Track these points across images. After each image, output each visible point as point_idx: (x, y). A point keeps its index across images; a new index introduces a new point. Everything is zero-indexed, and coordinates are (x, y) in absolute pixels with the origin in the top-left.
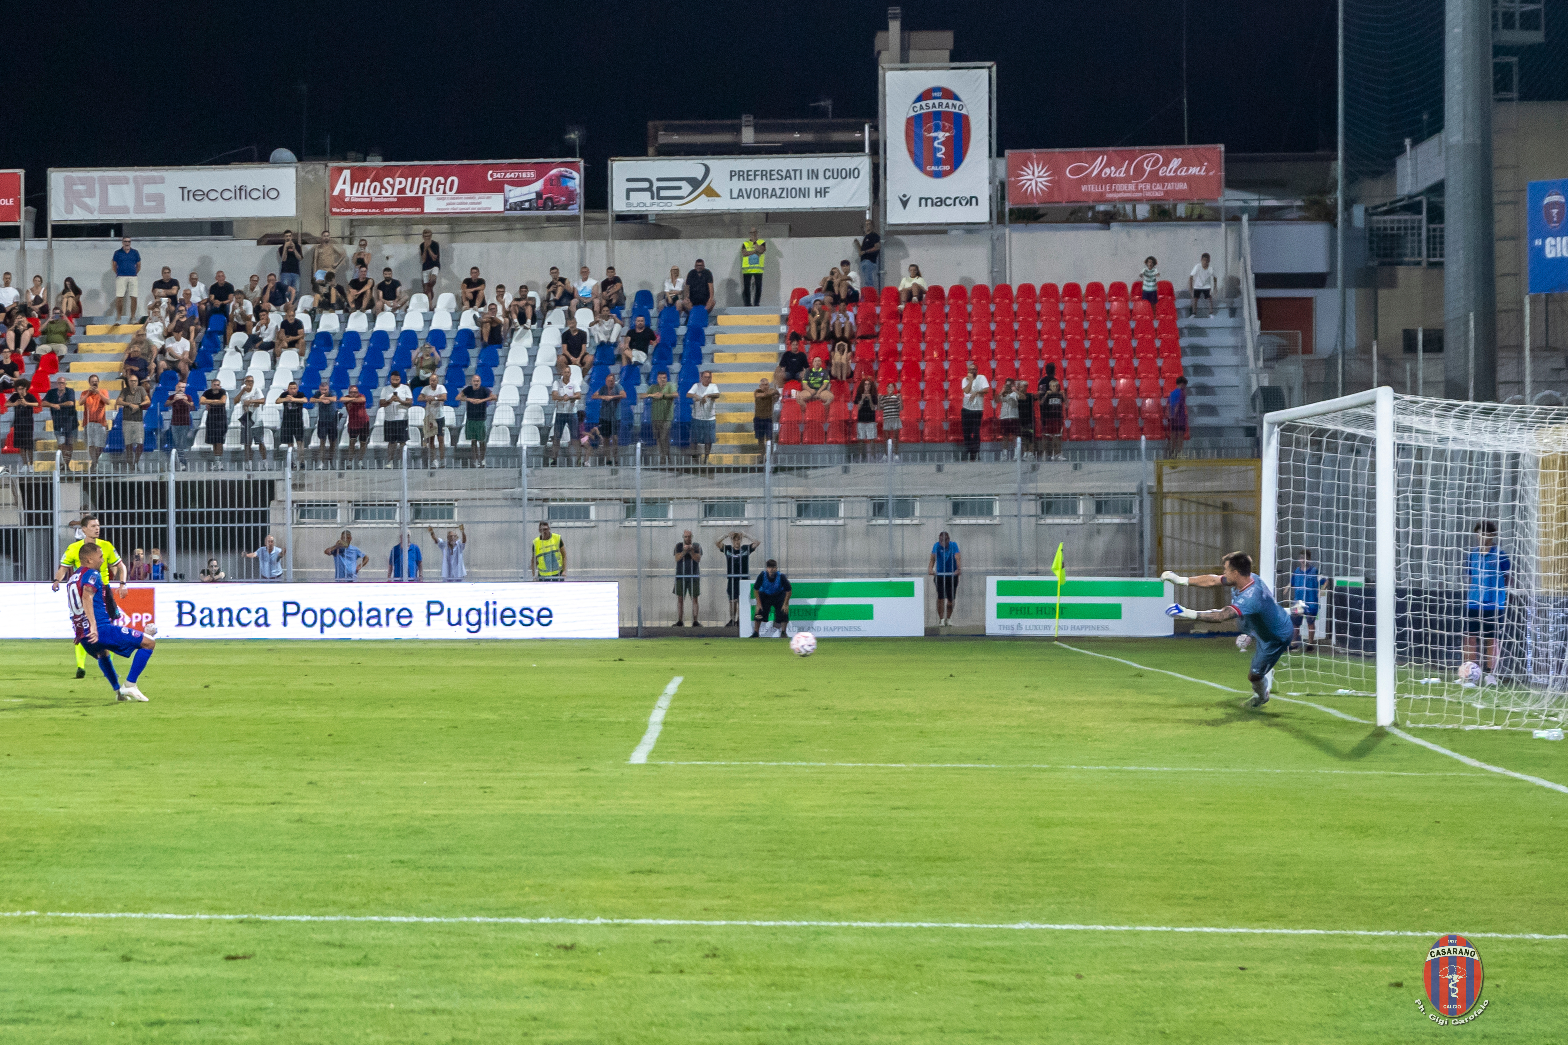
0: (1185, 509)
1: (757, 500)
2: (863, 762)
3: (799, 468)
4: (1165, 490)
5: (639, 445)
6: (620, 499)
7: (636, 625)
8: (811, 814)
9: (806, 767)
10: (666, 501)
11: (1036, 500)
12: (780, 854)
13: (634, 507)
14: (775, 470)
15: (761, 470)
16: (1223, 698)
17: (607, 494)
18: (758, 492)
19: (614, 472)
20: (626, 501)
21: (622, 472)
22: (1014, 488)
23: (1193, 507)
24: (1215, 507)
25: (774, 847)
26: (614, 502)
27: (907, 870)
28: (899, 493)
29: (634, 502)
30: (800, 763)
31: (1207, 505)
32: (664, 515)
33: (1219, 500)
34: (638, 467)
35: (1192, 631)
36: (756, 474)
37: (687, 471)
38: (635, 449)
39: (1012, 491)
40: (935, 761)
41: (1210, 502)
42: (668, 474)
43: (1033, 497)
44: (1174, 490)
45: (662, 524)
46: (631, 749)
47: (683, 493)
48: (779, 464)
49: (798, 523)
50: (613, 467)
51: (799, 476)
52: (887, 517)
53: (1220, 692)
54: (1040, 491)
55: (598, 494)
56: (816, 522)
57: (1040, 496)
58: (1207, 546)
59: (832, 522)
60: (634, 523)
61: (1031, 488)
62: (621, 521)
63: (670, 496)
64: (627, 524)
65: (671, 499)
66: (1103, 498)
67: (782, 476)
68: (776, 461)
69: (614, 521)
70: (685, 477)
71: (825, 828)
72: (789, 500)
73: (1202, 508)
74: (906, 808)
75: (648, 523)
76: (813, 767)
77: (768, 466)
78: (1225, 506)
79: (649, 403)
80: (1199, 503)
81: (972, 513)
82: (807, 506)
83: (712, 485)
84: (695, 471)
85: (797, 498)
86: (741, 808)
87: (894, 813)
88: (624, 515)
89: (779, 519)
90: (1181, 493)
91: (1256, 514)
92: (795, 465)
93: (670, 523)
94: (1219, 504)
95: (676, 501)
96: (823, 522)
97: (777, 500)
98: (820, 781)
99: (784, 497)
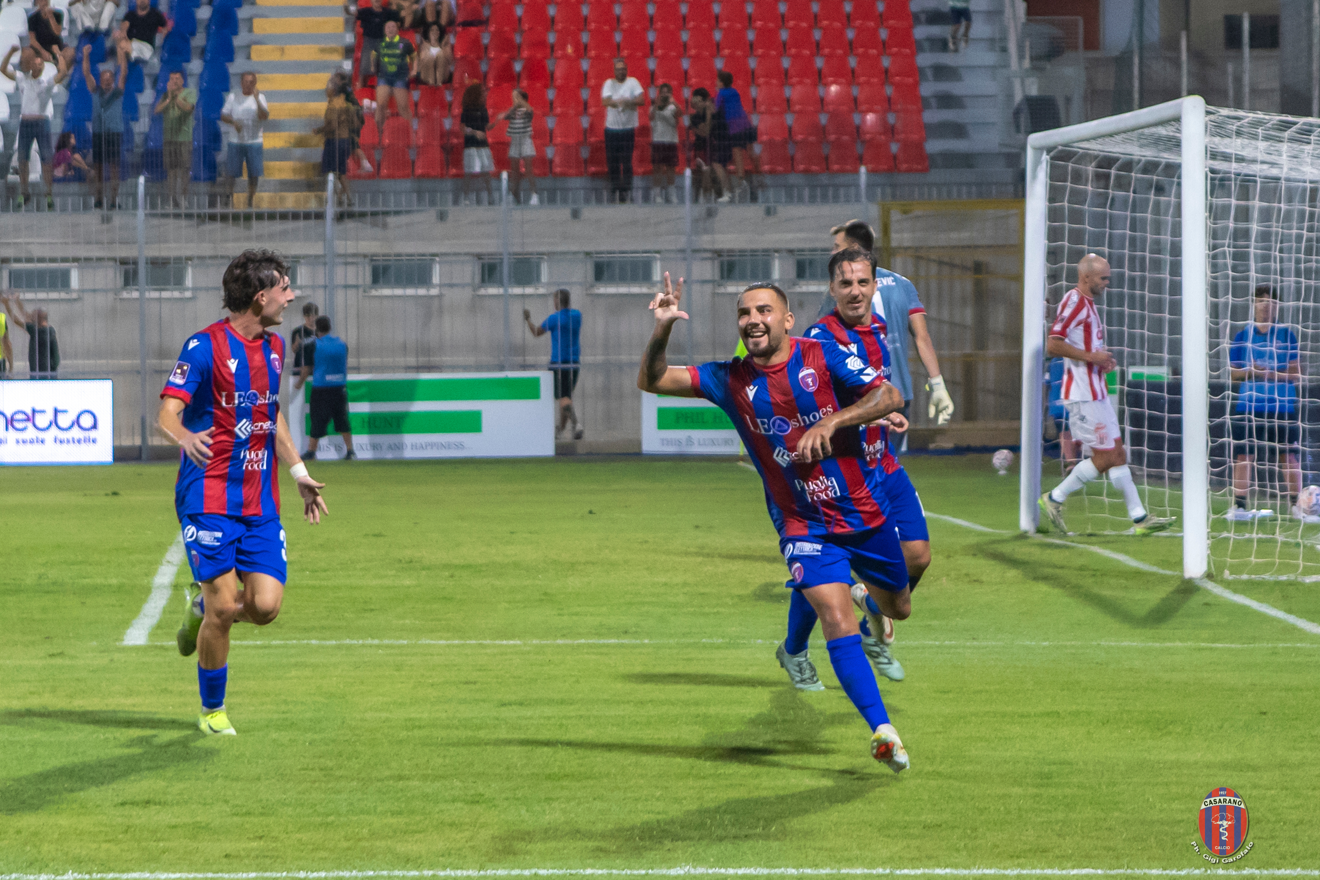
0: (922, 273)
1: (314, 260)
2: (461, 638)
3: (374, 214)
4: (894, 244)
5: (142, 180)
6: (114, 259)
7: (138, 442)
8: (384, 715)
9: (378, 647)
10: (181, 263)
11: (712, 259)
12: (338, 773)
13: (135, 273)
14: (340, 217)
15: (320, 216)
16: (972, 540)
17: (95, 252)
18: (316, 249)
19: (106, 220)
20: (123, 262)
21: (118, 219)
22: (682, 241)
23: (934, 268)
24: (964, 268)
25: (330, 764)
26: (106, 263)
27: (519, 794)
28: (517, 249)
29: (135, 263)
30: (369, 641)
31: (952, 265)
32: (179, 282)
33: (969, 259)
34: (141, 213)
35: (932, 446)
36: (312, 222)
37: (213, 218)
38: (136, 185)
39: (680, 246)
40: (564, 636)
41: (957, 261)
42: (183, 223)
43: (709, 255)
44: (906, 244)
45: (176, 294)
46: (126, 624)
47: (206, 249)
48: (345, 208)
49: (374, 293)
50: (105, 211)
51: (374, 225)
52: (501, 284)
53: (969, 532)
54: (718, 246)
55: (82, 252)
56: (398, 292)
57: (718, 253)
58: (952, 324)
59: (422, 292)
60: (135, 295)
61: (705, 241)
62: (116, 292)
63: (189, 253)
64: (125, 295)
65: (189, 259)
66: (807, 256)
67: (350, 225)
68: (340, 203)
69: (105, 291)
70: (209, 227)
71: (403, 735)
72: (360, 260)
73: (946, 270)
74: (521, 704)
75: (155, 295)
76: (387, 647)
77: (330, 210)
78: (978, 268)
79: (157, 119)
80: (941, 263)
81: (623, 279)
82: (386, 269)
83: (248, 239)
84: (224, 218)
85: (372, 258)
86: (283, 708)
87: (506, 713)
88: (120, 281)
89: (346, 287)
90: (917, 249)
91: (1018, 278)
92: (368, 208)
93: (188, 294)
94: (970, 264)
95: (196, 261)
96: (410, 291)
97: (342, 260)
98: (399, 668)
99: (354, 255)
